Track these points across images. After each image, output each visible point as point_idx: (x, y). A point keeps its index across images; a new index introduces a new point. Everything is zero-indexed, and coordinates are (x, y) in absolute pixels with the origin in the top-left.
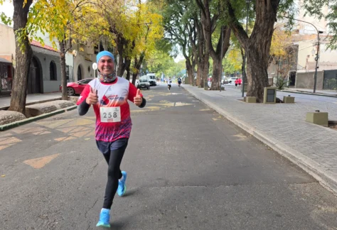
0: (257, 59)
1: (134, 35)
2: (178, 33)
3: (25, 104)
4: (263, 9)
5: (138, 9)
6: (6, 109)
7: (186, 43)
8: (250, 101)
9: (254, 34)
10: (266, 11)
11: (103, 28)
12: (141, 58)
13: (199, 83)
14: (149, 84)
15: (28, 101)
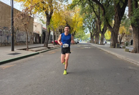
0: (114, 35)
1: (74, 25)
2: (88, 24)
3: (48, 46)
4: (117, 20)
5: (75, 17)
6: (43, 46)
7: (91, 28)
8: (112, 47)
9: (114, 27)
10: (117, 21)
11: (64, 23)
12: (74, 33)
13: (95, 42)
14: (77, 42)
15: (48, 45)
